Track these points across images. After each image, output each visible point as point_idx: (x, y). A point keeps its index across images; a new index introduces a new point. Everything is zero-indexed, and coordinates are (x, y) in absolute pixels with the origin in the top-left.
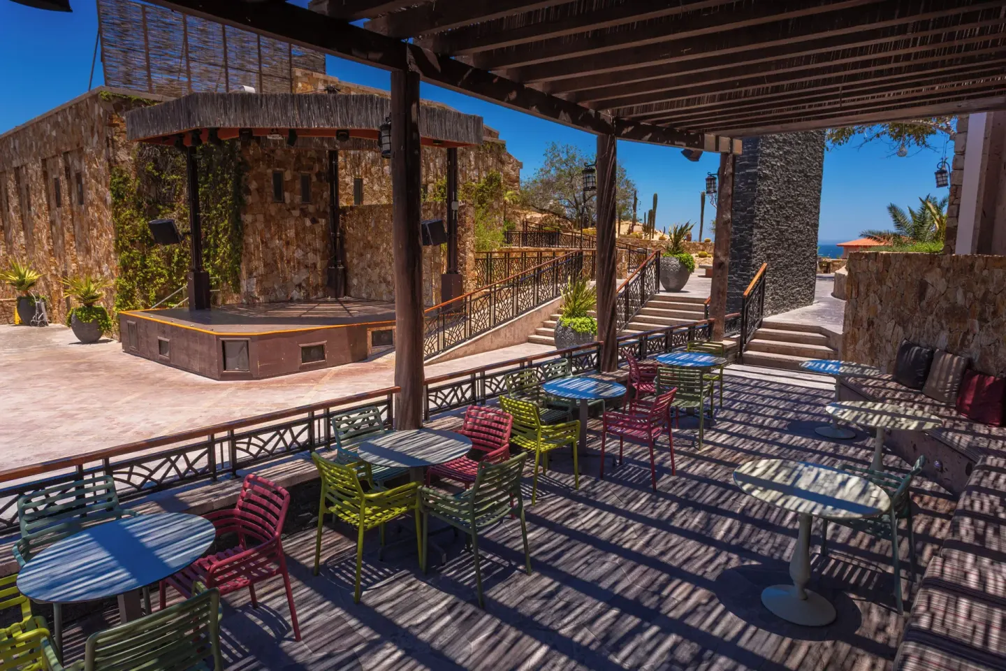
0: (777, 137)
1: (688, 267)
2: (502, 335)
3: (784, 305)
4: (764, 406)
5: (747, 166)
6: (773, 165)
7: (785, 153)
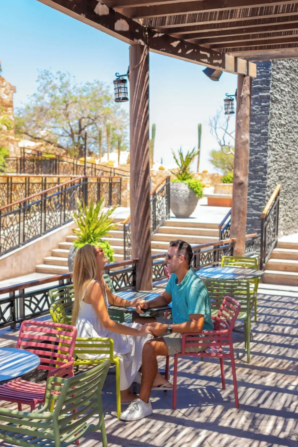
0: (285, 63)
1: (196, 193)
2: (8, 265)
3: (293, 226)
4: (281, 317)
5: (261, 90)
6: (282, 90)
7: (291, 79)
